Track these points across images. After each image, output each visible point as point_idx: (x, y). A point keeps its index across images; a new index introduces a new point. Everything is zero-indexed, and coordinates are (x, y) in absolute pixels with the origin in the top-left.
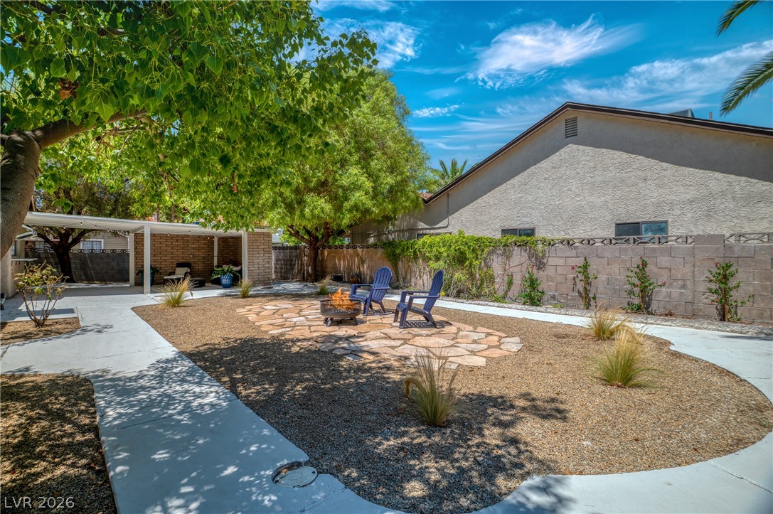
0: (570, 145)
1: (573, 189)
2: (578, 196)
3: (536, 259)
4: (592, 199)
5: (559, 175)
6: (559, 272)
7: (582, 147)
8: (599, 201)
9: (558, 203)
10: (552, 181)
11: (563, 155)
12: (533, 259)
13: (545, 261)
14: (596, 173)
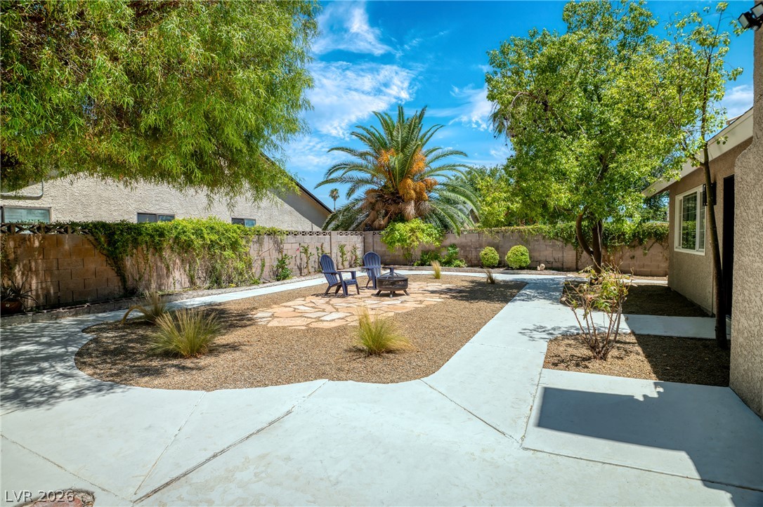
12: (276, 245)
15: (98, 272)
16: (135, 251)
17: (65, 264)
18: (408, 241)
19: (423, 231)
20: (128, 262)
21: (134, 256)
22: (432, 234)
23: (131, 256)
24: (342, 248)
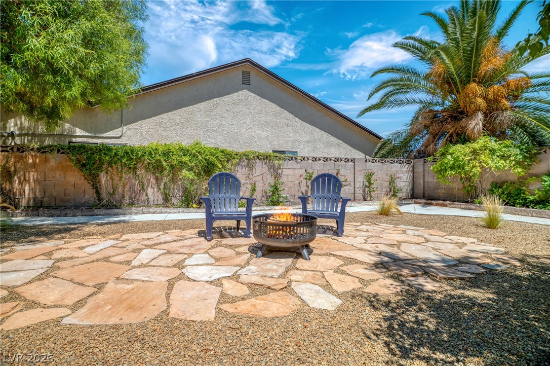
0: (245, 90)
1: (248, 123)
2: (251, 128)
3: (274, 170)
4: (259, 132)
5: (237, 110)
6: (290, 180)
7: (253, 95)
8: (264, 135)
9: (237, 131)
10: (232, 113)
11: (240, 96)
12: (272, 170)
13: (280, 171)
14: (262, 115)
15: (77, 184)
16: (110, 169)
17: (51, 176)
18: (467, 168)
19: (493, 152)
20: (103, 178)
21: (109, 173)
22: (509, 156)
23: (107, 173)
24: (369, 176)
